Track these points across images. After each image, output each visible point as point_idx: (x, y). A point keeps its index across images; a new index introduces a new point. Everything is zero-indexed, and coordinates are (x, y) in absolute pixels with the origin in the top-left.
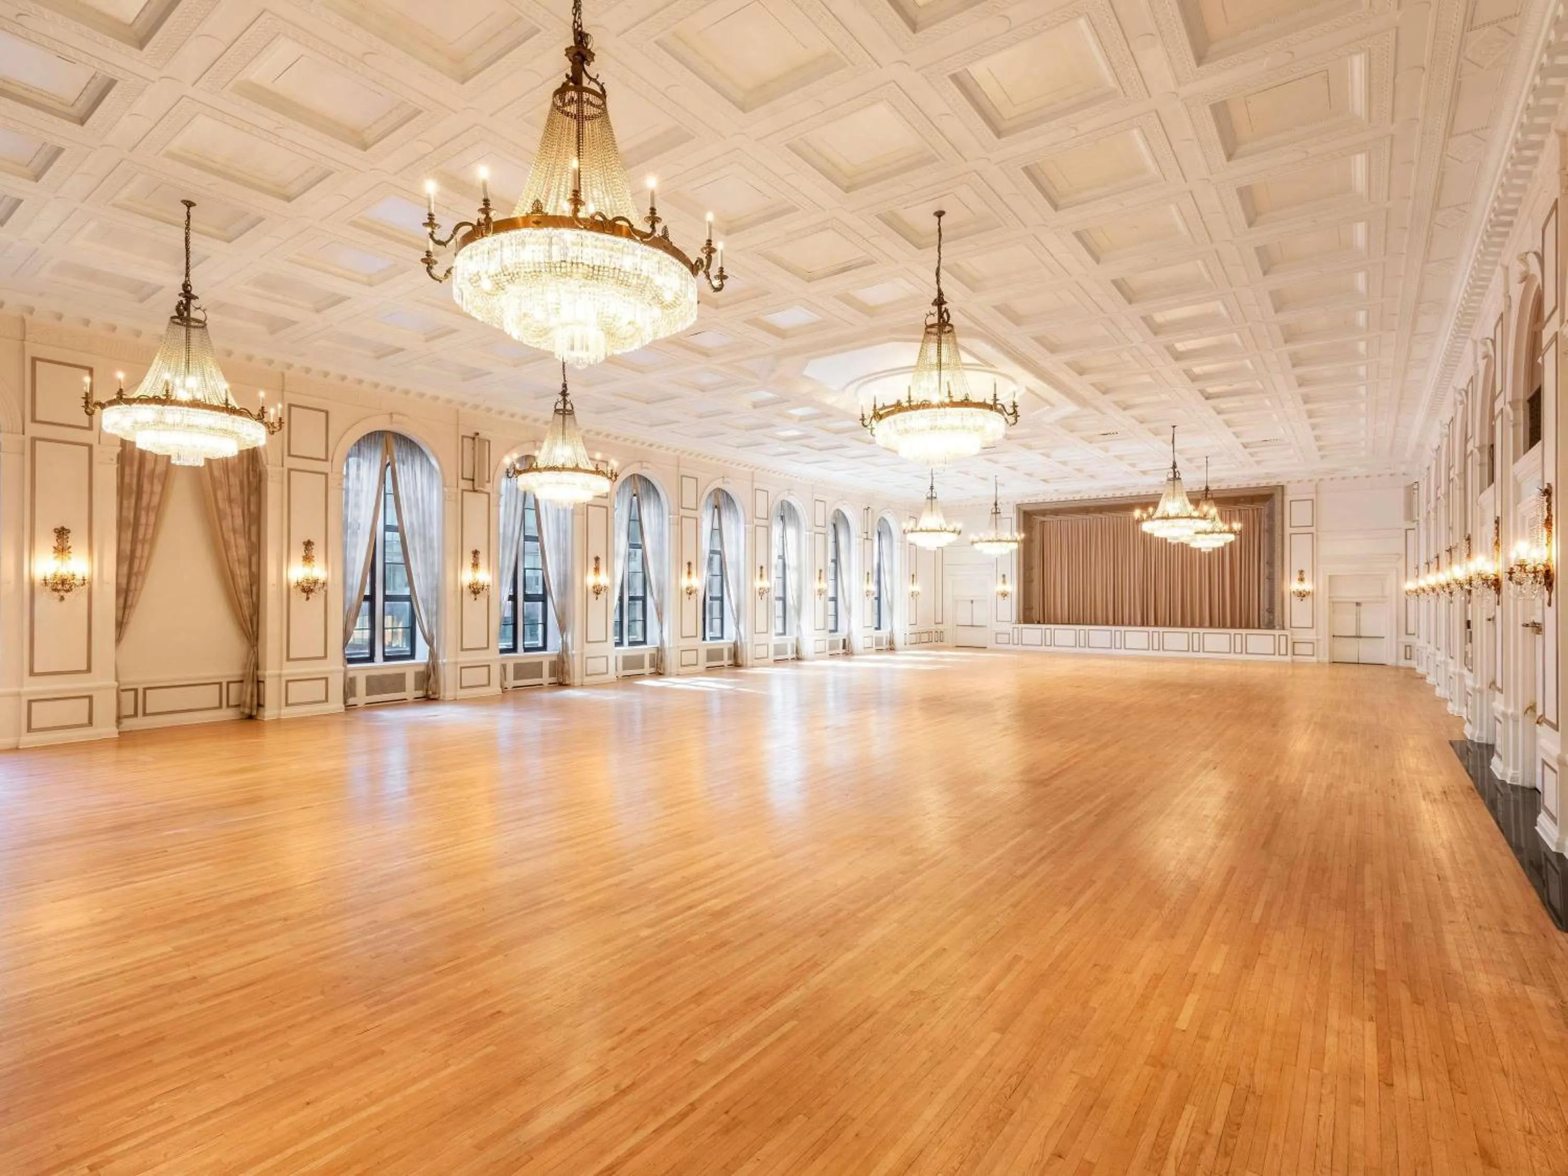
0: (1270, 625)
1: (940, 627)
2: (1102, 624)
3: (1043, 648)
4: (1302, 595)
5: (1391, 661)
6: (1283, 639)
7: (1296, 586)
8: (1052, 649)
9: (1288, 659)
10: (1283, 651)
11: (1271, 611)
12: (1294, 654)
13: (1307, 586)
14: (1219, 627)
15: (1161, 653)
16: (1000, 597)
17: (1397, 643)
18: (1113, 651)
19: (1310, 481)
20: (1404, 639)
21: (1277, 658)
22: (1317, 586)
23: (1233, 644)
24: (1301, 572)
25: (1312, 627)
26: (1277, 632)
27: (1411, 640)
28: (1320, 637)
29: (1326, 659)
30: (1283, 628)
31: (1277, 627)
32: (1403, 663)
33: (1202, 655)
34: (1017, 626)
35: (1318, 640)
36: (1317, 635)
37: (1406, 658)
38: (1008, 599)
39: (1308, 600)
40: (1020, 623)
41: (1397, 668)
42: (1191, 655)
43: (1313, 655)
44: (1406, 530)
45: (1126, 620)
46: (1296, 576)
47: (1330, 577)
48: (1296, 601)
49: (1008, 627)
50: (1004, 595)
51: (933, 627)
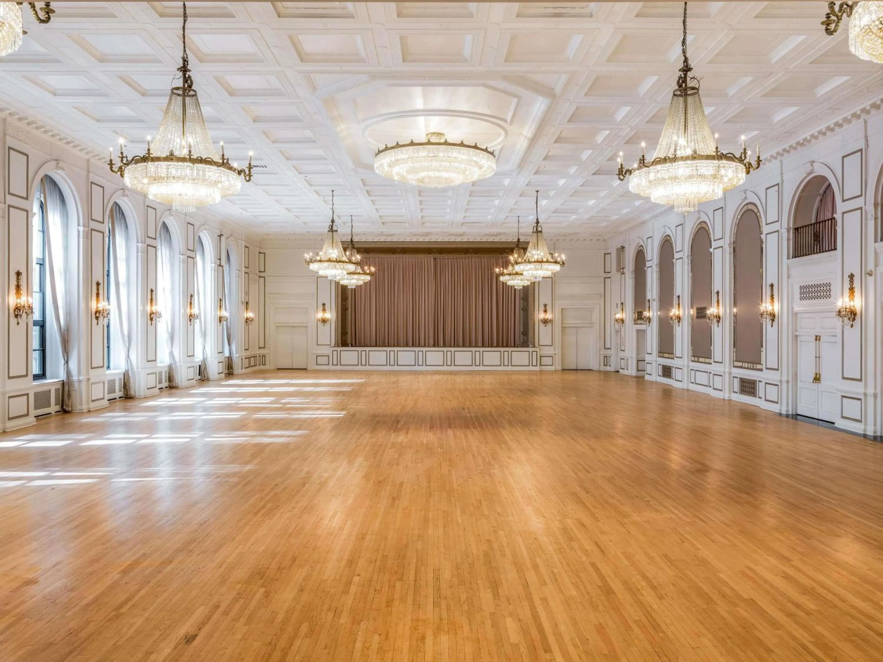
0: (525, 344)
1: (262, 352)
2: (404, 346)
3: (360, 368)
4: (545, 322)
5: (595, 367)
6: (535, 353)
7: (542, 316)
8: (368, 368)
9: (537, 368)
10: (534, 363)
11: (525, 333)
12: (541, 365)
13: (549, 316)
14: (489, 347)
15: (453, 368)
16: (320, 324)
17: (600, 355)
18: (417, 368)
19: (551, 240)
20: (603, 352)
21: (531, 368)
22: (555, 317)
23: (502, 358)
24: (545, 306)
25: (552, 345)
26: (531, 349)
27: (608, 352)
28: (556, 352)
29: (560, 368)
30: (534, 347)
31: (531, 346)
32: (603, 368)
33: (481, 368)
34: (336, 349)
35: (555, 354)
36: (555, 351)
37: (604, 365)
38: (327, 325)
39: (549, 326)
40: (338, 346)
41: (599, 372)
42: (474, 368)
43: (552, 365)
44: (605, 278)
45: (422, 343)
46: (542, 308)
47: (562, 309)
48: (542, 326)
49: (327, 351)
50: (324, 321)
51: (257, 352)
